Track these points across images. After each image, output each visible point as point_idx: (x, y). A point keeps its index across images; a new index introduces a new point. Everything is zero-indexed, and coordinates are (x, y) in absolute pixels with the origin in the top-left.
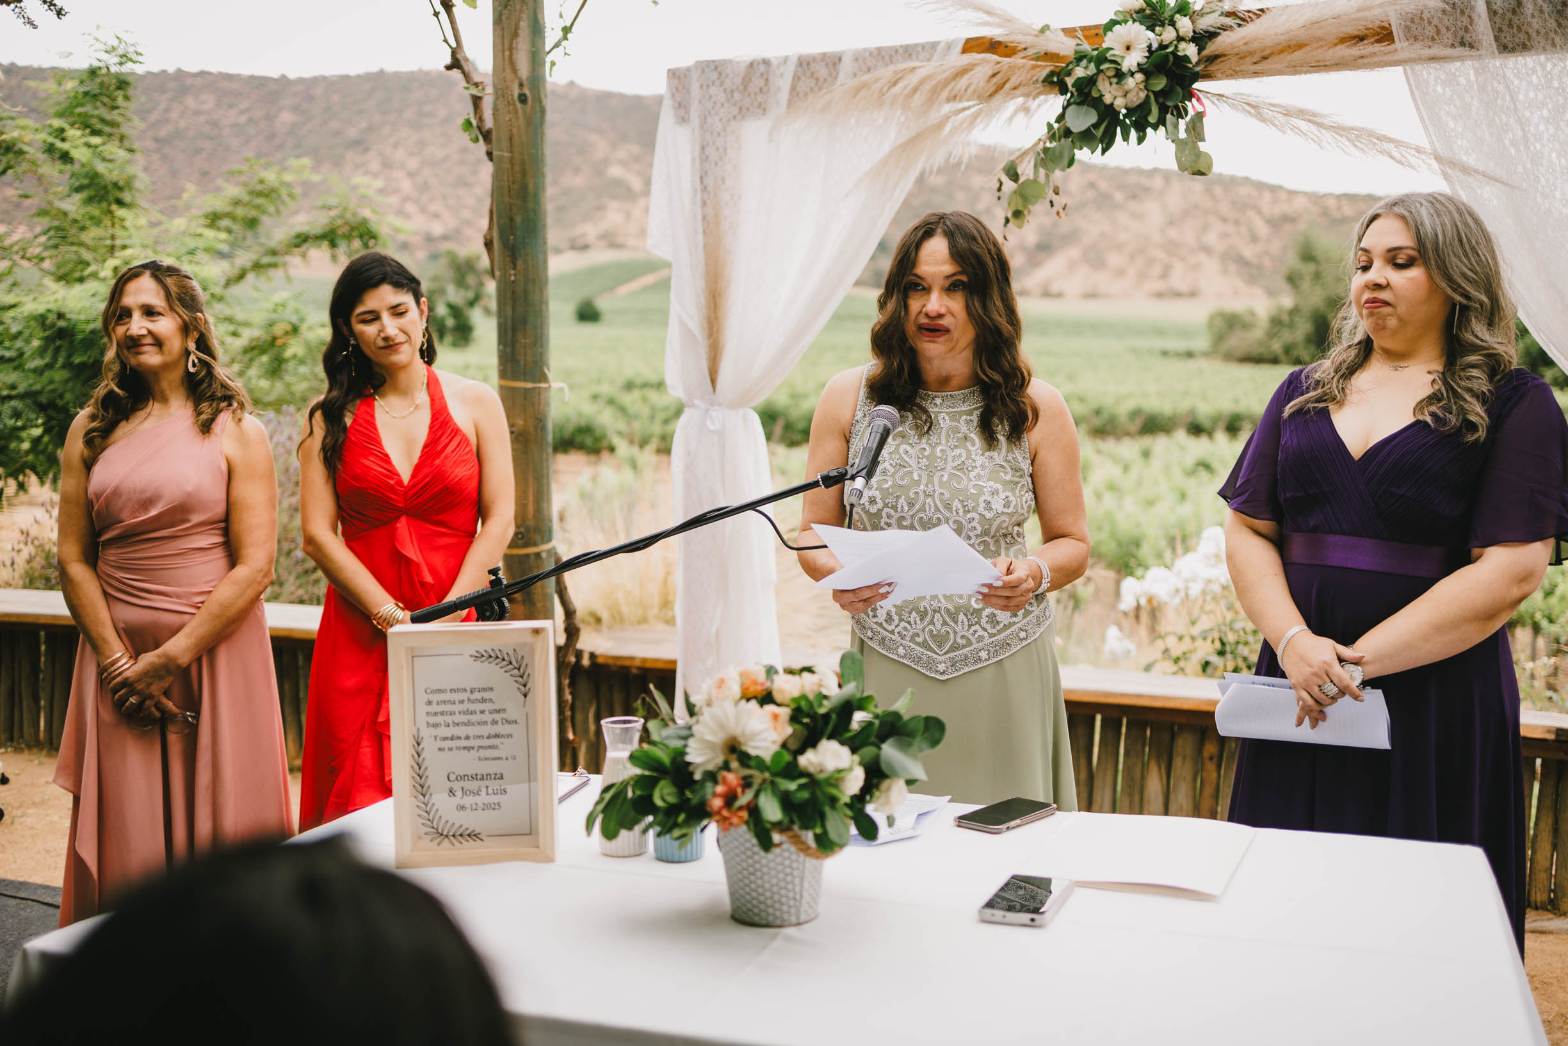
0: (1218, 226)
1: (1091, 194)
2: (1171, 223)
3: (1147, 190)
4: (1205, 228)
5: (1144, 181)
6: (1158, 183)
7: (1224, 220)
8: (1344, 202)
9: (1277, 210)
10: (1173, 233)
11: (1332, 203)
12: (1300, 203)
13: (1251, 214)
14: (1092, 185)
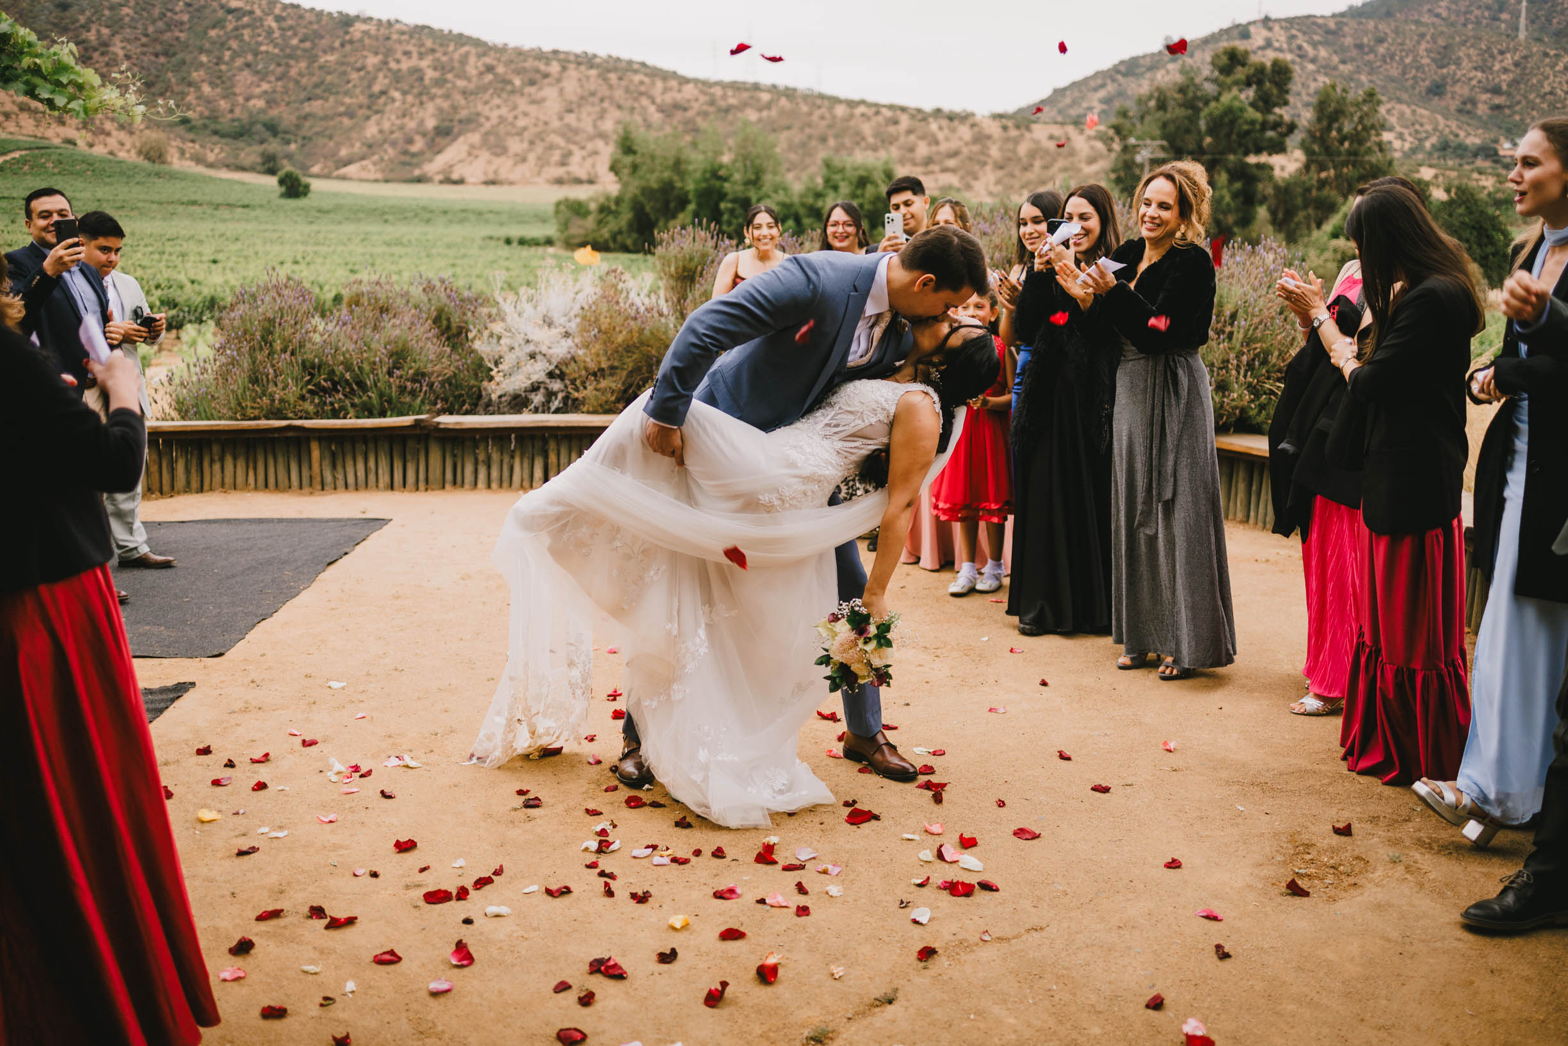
0: (614, 114)
1: (489, 77)
2: (570, 111)
3: (546, 76)
4: (602, 115)
5: (542, 67)
6: (555, 68)
7: (619, 107)
8: (730, 93)
9: (668, 98)
10: (570, 119)
11: (718, 91)
12: (689, 91)
13: (645, 101)
14: (490, 69)
